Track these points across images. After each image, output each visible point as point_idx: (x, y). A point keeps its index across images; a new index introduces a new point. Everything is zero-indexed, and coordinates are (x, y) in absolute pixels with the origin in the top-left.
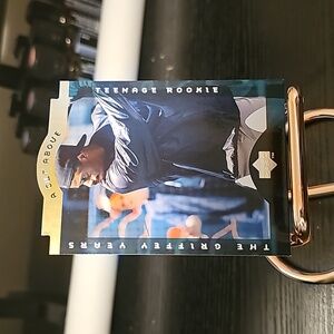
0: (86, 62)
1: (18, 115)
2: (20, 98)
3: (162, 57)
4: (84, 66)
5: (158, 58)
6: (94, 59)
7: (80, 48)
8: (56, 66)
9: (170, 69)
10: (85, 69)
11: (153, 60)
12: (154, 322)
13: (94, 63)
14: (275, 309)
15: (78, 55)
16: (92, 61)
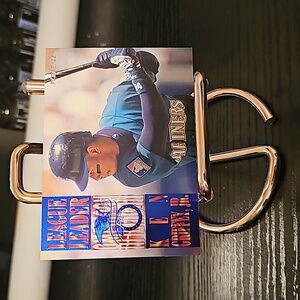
0: (28, 36)
3: (97, 34)
4: (25, 40)
5: (93, 35)
7: (22, 23)
11: (89, 37)
13: (35, 37)
15: (21, 29)
16: (33, 35)
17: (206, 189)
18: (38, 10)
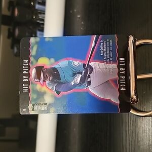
0: (41, 13)
1: (11, 38)
2: (12, 31)
3: (75, 11)
5: (73, 11)
6: (44, 11)
8: (27, 16)
9: (79, 16)
10: (40, 16)
11: (71, 12)
12: (75, 129)
13: (44, 14)
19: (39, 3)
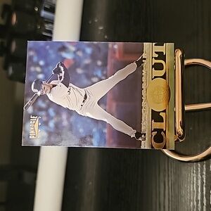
0: (48, 23)
2: (5, 44)
3: (96, 21)
4: (46, 25)
5: (93, 21)
7: (43, 13)
8: (29, 25)
9: (101, 28)
11: (90, 22)
12: (90, 183)
14: (164, 176)
15: (43, 18)
16: (52, 22)
17: (182, 133)
18: (55, 5)
19: (46, 9)
